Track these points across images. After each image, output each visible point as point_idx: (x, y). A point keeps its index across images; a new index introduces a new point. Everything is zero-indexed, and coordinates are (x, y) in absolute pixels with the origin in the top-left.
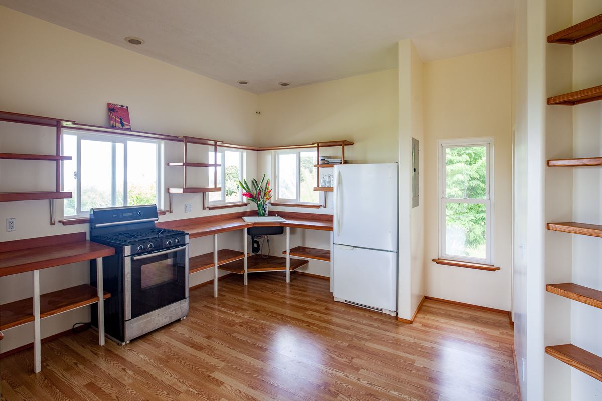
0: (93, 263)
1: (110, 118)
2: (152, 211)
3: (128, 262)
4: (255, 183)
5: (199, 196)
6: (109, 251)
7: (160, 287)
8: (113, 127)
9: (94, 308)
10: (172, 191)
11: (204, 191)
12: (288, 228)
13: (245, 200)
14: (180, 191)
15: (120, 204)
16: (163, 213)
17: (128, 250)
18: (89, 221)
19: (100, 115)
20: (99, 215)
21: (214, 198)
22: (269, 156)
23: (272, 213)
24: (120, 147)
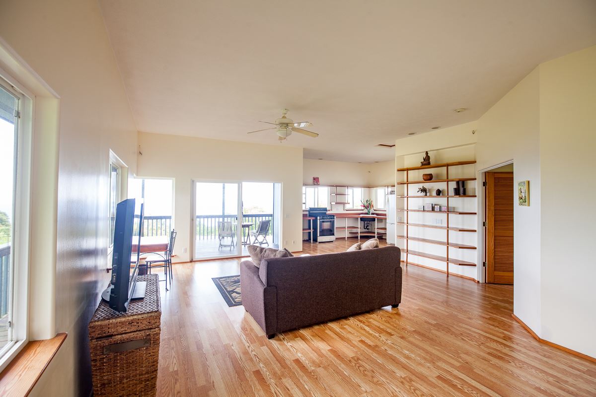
0: (310, 221)
1: (314, 182)
2: (325, 209)
3: (318, 221)
4: (367, 201)
5: (342, 206)
6: (314, 218)
7: (327, 230)
8: (315, 184)
9: (310, 233)
10: (332, 203)
11: (344, 204)
12: (376, 219)
13: (363, 208)
14: (334, 203)
15: (316, 207)
16: (329, 210)
17: (318, 218)
18: (308, 211)
19: (311, 181)
20: (311, 209)
21: (348, 207)
22: (374, 190)
23: (373, 214)
24: (316, 189)
